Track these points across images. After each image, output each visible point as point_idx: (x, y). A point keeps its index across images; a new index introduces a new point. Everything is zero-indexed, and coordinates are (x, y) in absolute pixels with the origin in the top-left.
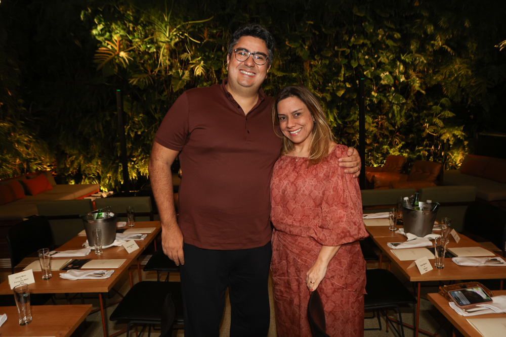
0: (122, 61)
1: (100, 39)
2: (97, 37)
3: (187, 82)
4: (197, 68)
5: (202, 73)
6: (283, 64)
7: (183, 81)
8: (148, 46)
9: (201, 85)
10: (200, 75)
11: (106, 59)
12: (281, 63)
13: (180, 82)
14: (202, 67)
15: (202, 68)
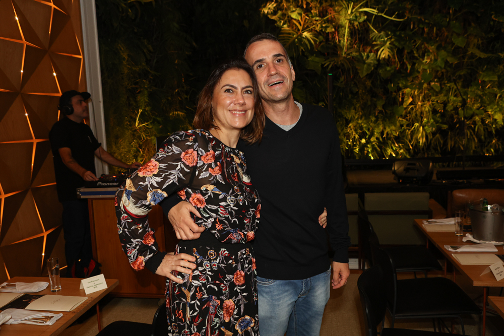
0: (307, 42)
1: (274, 18)
2: (269, 16)
3: (374, 66)
4: (381, 49)
5: (388, 55)
6: (482, 43)
7: (369, 65)
8: (324, 25)
9: (383, 70)
10: (387, 57)
11: (289, 40)
12: (480, 42)
13: (365, 66)
14: (388, 48)
15: (388, 50)
